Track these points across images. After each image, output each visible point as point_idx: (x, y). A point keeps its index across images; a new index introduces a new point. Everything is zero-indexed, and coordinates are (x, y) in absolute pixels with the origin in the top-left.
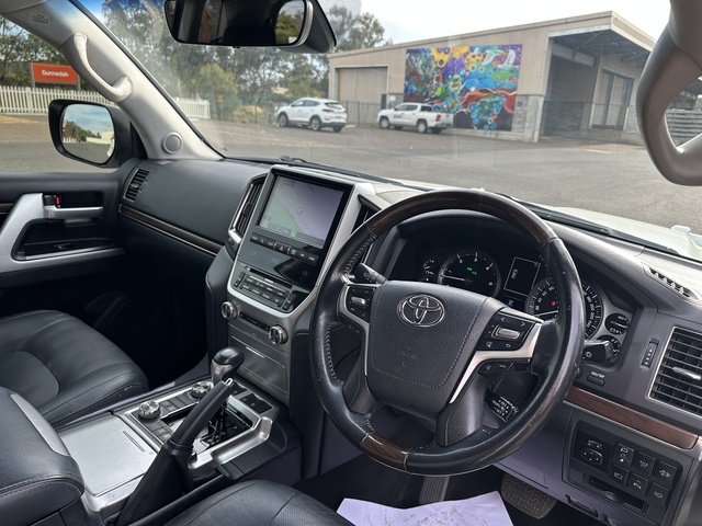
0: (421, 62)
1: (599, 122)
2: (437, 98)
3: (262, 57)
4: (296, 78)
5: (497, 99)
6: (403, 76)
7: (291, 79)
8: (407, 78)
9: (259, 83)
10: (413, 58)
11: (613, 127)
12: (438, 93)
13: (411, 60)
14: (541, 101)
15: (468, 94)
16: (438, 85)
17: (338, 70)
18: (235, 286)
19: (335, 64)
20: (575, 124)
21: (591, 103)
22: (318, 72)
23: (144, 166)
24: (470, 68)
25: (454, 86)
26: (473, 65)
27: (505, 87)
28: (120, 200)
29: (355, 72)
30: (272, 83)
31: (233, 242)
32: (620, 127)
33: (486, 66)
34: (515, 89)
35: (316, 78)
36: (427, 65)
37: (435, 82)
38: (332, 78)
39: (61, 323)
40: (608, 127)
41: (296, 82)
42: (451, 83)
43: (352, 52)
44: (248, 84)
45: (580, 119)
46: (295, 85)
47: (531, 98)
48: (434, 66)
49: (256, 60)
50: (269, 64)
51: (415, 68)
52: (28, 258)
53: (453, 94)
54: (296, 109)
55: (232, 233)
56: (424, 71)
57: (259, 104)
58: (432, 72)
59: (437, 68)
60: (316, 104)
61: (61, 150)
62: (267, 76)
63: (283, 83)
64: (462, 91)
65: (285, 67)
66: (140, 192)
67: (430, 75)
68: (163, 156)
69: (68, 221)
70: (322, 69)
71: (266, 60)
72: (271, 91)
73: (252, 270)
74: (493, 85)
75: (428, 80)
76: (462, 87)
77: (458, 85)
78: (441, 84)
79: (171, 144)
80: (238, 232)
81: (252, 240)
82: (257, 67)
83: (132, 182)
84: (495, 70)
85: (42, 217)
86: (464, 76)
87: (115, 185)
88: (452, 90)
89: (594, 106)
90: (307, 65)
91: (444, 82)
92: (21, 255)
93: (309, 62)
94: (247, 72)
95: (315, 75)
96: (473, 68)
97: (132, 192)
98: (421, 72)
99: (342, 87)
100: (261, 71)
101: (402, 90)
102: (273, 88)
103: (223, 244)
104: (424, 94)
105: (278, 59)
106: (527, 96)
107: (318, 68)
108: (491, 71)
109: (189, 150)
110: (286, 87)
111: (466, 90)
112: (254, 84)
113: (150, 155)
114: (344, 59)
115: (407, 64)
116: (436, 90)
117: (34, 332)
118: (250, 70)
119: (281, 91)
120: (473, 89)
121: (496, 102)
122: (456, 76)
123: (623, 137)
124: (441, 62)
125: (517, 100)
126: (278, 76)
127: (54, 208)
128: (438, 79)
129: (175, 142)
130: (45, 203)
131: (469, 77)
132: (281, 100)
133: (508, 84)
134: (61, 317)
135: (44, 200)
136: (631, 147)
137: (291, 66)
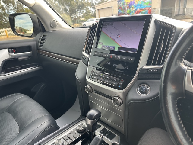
0: (122, 4)
1: (177, 14)
2: (128, 13)
3: (76, 10)
4: (86, 15)
5: (146, 11)
6: (117, 8)
7: (85, 15)
8: (119, 9)
9: (76, 17)
10: (120, 3)
11: (182, 15)
12: (128, 12)
13: (119, 4)
14: (159, 9)
15: (137, 11)
16: (128, 10)
17: (98, 10)
18: (90, 78)
19: (97, 8)
20: (170, 15)
21: (174, 8)
22: (92, 12)
23: (45, 34)
24: (137, 3)
25: (132, 9)
26: (137, 2)
27: (148, 7)
28: (38, 48)
29: (103, 10)
30: (80, 17)
31: (85, 57)
32: (184, 14)
33: (141, 2)
34: (151, 7)
35: (92, 14)
36: (124, 4)
37: (127, 9)
38: (97, 12)
39: (21, 99)
40: (180, 15)
41: (87, 16)
42: (132, 8)
43: (102, 4)
44: (74, 18)
45: (171, 14)
46: (86, 17)
47: (156, 9)
48: (126, 4)
49: (75, 11)
50: (79, 12)
51: (120, 6)
52: (6, 74)
53: (132, 12)
54: (88, 22)
55: (84, 53)
56: (123, 6)
57: (77, 23)
58: (126, 6)
59: (127, 5)
60: (93, 20)
61: (16, 33)
62: (79, 15)
63: (83, 17)
64: (135, 10)
65: (83, 12)
66: (44, 44)
67: (125, 7)
68: (51, 29)
69: (20, 58)
70: (94, 11)
71: (78, 11)
72: (80, 19)
73: (97, 69)
74: (144, 7)
75: (125, 8)
76: (135, 9)
77: (134, 9)
78: (129, 9)
79: (54, 24)
80: (86, 52)
81: (95, 55)
82: (76, 13)
83: (41, 41)
84: (144, 2)
85: (9, 58)
86: (135, 6)
87: (35, 43)
88: (132, 10)
89: (175, 9)
90: (89, 10)
91: (130, 8)
92: (3, 74)
93: (90, 9)
94: (73, 15)
95: (92, 13)
96: (138, 3)
97: (42, 45)
98: (122, 7)
99: (100, 15)
100: (77, 14)
101: (117, 13)
102: (81, 18)
103: (80, 59)
104: (124, 13)
105: (81, 10)
106: (155, 9)
107: (92, 11)
108: (143, 3)
109: (61, 27)
110: (84, 17)
111: (136, 10)
112: (75, 18)
113: (46, 30)
114: (100, 6)
115: (118, 5)
116: (127, 11)
117: (10, 104)
118: (74, 14)
119: (83, 19)
120: (138, 9)
121: (146, 12)
122: (133, 6)
123: (185, 17)
124: (128, 3)
125: (152, 10)
126: (81, 15)
127: (13, 54)
128: (127, 8)
129: (55, 23)
130: (9, 52)
131: (137, 6)
132: (83, 21)
133: (149, 6)
134: (21, 96)
135: (9, 51)
136: (188, 20)
137: (85, 11)
